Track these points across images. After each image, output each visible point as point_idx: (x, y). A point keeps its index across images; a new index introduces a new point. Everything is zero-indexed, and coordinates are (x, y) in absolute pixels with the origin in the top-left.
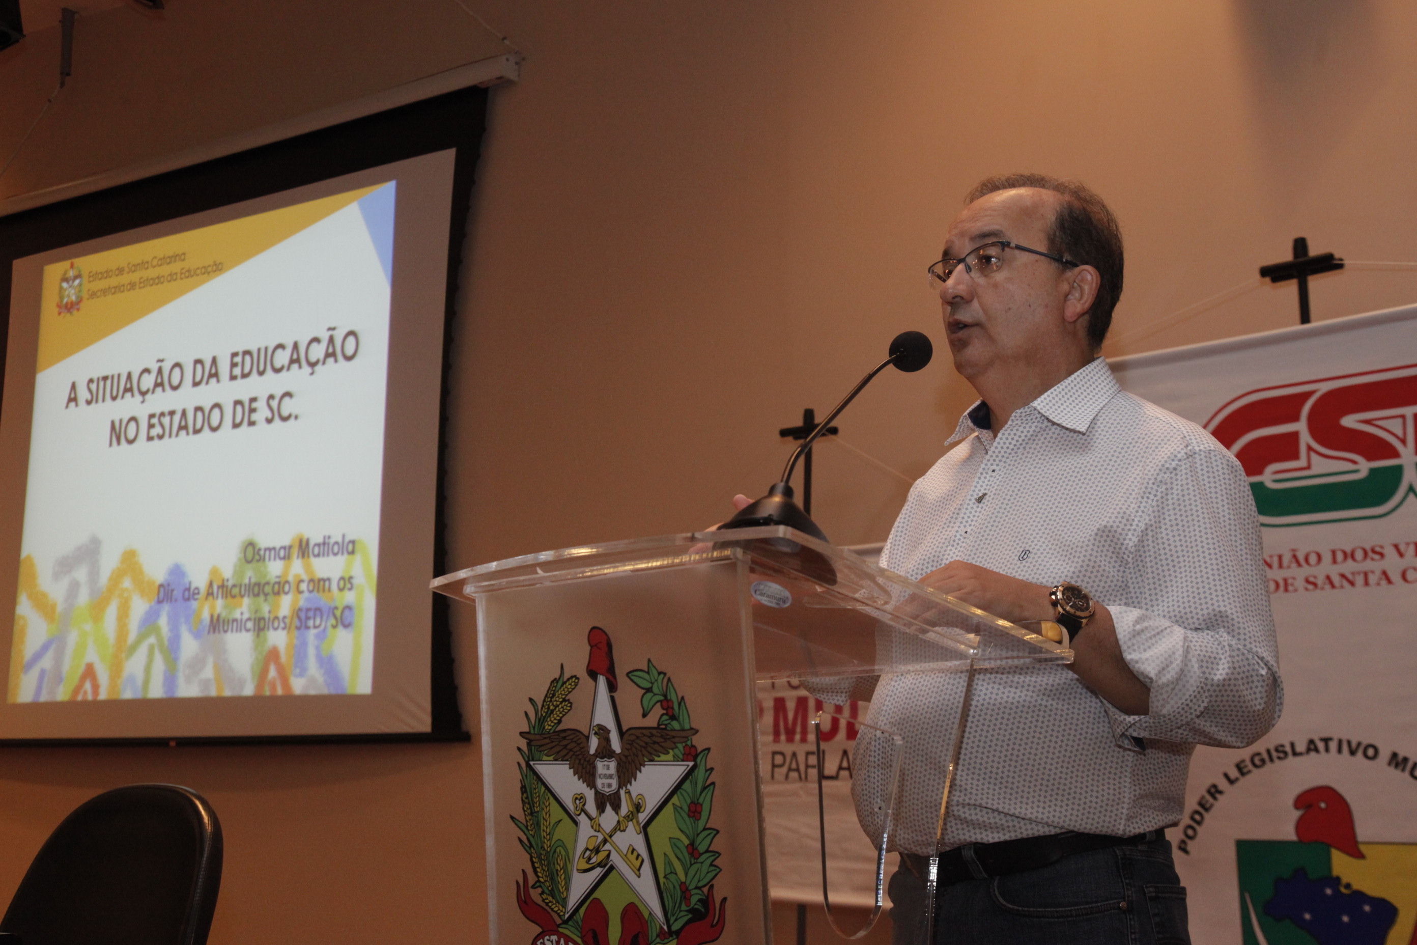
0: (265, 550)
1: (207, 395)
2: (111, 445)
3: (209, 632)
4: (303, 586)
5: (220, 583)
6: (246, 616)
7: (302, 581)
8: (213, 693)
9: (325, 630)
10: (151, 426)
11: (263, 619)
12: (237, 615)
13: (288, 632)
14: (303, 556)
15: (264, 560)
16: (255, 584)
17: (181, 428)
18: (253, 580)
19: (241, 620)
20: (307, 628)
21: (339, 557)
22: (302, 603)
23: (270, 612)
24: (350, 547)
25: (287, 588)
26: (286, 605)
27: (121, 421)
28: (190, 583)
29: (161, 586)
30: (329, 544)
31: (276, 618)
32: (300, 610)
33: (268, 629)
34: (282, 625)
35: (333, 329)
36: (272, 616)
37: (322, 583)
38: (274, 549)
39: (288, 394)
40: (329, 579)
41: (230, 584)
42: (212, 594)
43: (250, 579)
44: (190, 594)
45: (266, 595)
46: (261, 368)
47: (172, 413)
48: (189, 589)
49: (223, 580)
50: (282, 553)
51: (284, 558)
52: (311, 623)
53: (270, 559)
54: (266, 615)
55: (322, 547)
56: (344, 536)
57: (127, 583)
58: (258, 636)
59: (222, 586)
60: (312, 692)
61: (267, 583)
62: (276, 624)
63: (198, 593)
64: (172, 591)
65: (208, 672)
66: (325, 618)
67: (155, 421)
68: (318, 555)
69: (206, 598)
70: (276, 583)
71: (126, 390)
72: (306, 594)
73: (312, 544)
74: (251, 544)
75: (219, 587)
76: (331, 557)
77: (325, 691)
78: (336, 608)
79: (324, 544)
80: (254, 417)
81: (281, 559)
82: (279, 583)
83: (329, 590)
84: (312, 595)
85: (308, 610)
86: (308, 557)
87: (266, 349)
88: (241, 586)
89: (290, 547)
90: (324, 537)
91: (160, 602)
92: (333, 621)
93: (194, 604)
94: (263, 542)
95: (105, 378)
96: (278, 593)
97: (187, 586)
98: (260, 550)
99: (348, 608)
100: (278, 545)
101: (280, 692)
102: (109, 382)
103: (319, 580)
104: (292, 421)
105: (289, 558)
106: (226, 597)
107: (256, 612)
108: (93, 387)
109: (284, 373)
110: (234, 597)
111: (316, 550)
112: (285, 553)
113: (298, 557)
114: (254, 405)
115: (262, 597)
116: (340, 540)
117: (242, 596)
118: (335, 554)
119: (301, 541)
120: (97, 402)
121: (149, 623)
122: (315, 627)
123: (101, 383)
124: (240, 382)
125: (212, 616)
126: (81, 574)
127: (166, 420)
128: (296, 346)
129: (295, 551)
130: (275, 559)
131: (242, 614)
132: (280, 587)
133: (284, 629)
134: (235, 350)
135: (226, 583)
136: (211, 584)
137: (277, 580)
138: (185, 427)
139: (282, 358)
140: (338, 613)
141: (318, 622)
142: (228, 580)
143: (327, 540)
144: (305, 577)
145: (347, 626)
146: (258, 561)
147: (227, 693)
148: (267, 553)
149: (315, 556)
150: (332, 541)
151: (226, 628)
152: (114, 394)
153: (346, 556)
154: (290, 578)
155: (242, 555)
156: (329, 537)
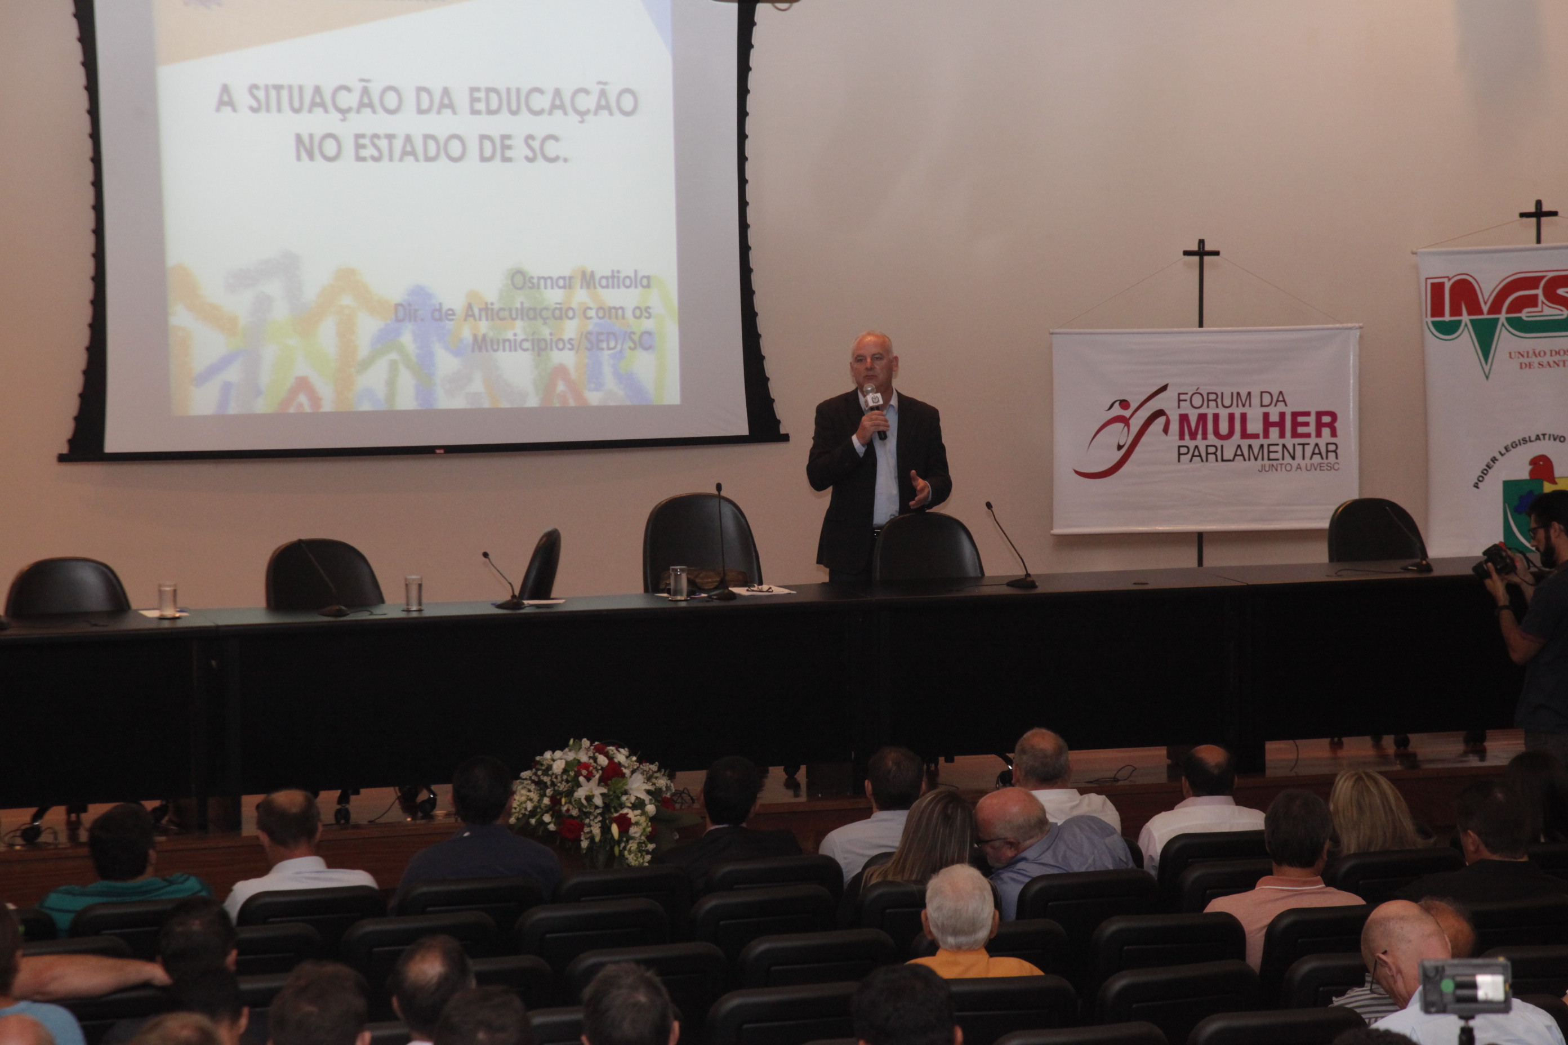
0: (539, 278)
1: (441, 125)
2: (299, 158)
3: (473, 351)
4: (592, 313)
5: (483, 306)
6: (520, 337)
7: (590, 308)
8: (486, 404)
9: (621, 352)
10: (359, 147)
11: (545, 340)
12: (510, 335)
13: (577, 352)
14: (588, 287)
15: (539, 287)
16: (530, 309)
17: (404, 153)
18: (526, 305)
19: (515, 340)
20: (602, 349)
21: (632, 289)
22: (590, 326)
23: (551, 334)
24: (646, 282)
25: (570, 314)
26: (570, 329)
27: (311, 136)
28: (440, 304)
29: (397, 305)
30: (618, 277)
31: (560, 339)
32: (589, 333)
33: (551, 349)
34: (569, 346)
35: (605, 84)
36: (555, 339)
37: (613, 311)
38: (551, 278)
39: (554, 138)
40: (622, 308)
41: (496, 307)
42: (473, 316)
43: (522, 303)
44: (441, 315)
45: (545, 319)
46: (514, 107)
47: (390, 137)
48: (440, 310)
49: (486, 304)
50: (561, 283)
51: (564, 287)
52: (604, 345)
53: (546, 287)
54: (548, 337)
55: (610, 280)
56: (636, 272)
57: (347, 300)
58: (539, 355)
59: (486, 309)
60: (612, 404)
61: (546, 309)
62: (561, 345)
63: (454, 314)
64: (416, 310)
65: (477, 385)
66: (620, 342)
67: (366, 141)
68: (607, 287)
69: (465, 320)
70: (556, 308)
71: (313, 105)
72: (596, 320)
73: (597, 277)
74: (520, 272)
75: (480, 310)
76: (623, 289)
77: (628, 403)
78: (634, 333)
79: (613, 277)
80: (508, 153)
81: (560, 287)
82: (560, 309)
83: (623, 317)
84: (602, 321)
85: (599, 334)
86: (595, 287)
87: (518, 90)
88: (510, 310)
89: (571, 278)
90: (613, 271)
91: (398, 320)
92: (632, 345)
93: (449, 325)
94: (535, 270)
95: (278, 88)
96: (561, 318)
97: (438, 307)
98: (532, 278)
99: (649, 333)
100: (555, 275)
101: (572, 403)
102: (285, 94)
103: (610, 309)
104: (560, 163)
105: (570, 287)
106: (493, 319)
107: (533, 334)
108: (261, 94)
109: (544, 117)
110: (502, 319)
111: (604, 282)
112: (567, 283)
113: (581, 287)
114: (507, 142)
115: (540, 322)
116: (632, 275)
117: (514, 319)
118: (627, 287)
119: (584, 273)
120: (268, 110)
121: (386, 341)
122: (609, 349)
123: (273, 93)
124: (484, 118)
125: (475, 337)
126: (274, 288)
127: (383, 144)
128: (557, 93)
129: (578, 282)
130: (552, 288)
131: (515, 335)
132: (561, 313)
133: (570, 349)
134: (475, 85)
135: (490, 306)
136: (470, 306)
137: (558, 306)
138: (413, 153)
139: (541, 102)
140: (636, 338)
141: (612, 344)
142: (492, 304)
143: (616, 274)
144: (591, 305)
145: (647, 348)
146: (531, 288)
147: (504, 404)
148: (542, 282)
149: (603, 287)
150: (622, 275)
151: (495, 347)
152: (296, 105)
153: (640, 289)
154: (574, 305)
155: (509, 282)
156: (618, 272)
